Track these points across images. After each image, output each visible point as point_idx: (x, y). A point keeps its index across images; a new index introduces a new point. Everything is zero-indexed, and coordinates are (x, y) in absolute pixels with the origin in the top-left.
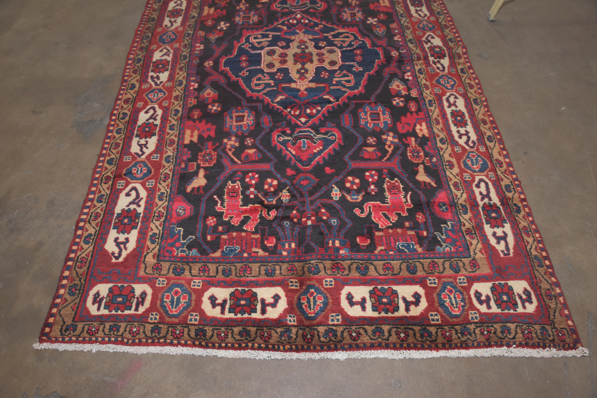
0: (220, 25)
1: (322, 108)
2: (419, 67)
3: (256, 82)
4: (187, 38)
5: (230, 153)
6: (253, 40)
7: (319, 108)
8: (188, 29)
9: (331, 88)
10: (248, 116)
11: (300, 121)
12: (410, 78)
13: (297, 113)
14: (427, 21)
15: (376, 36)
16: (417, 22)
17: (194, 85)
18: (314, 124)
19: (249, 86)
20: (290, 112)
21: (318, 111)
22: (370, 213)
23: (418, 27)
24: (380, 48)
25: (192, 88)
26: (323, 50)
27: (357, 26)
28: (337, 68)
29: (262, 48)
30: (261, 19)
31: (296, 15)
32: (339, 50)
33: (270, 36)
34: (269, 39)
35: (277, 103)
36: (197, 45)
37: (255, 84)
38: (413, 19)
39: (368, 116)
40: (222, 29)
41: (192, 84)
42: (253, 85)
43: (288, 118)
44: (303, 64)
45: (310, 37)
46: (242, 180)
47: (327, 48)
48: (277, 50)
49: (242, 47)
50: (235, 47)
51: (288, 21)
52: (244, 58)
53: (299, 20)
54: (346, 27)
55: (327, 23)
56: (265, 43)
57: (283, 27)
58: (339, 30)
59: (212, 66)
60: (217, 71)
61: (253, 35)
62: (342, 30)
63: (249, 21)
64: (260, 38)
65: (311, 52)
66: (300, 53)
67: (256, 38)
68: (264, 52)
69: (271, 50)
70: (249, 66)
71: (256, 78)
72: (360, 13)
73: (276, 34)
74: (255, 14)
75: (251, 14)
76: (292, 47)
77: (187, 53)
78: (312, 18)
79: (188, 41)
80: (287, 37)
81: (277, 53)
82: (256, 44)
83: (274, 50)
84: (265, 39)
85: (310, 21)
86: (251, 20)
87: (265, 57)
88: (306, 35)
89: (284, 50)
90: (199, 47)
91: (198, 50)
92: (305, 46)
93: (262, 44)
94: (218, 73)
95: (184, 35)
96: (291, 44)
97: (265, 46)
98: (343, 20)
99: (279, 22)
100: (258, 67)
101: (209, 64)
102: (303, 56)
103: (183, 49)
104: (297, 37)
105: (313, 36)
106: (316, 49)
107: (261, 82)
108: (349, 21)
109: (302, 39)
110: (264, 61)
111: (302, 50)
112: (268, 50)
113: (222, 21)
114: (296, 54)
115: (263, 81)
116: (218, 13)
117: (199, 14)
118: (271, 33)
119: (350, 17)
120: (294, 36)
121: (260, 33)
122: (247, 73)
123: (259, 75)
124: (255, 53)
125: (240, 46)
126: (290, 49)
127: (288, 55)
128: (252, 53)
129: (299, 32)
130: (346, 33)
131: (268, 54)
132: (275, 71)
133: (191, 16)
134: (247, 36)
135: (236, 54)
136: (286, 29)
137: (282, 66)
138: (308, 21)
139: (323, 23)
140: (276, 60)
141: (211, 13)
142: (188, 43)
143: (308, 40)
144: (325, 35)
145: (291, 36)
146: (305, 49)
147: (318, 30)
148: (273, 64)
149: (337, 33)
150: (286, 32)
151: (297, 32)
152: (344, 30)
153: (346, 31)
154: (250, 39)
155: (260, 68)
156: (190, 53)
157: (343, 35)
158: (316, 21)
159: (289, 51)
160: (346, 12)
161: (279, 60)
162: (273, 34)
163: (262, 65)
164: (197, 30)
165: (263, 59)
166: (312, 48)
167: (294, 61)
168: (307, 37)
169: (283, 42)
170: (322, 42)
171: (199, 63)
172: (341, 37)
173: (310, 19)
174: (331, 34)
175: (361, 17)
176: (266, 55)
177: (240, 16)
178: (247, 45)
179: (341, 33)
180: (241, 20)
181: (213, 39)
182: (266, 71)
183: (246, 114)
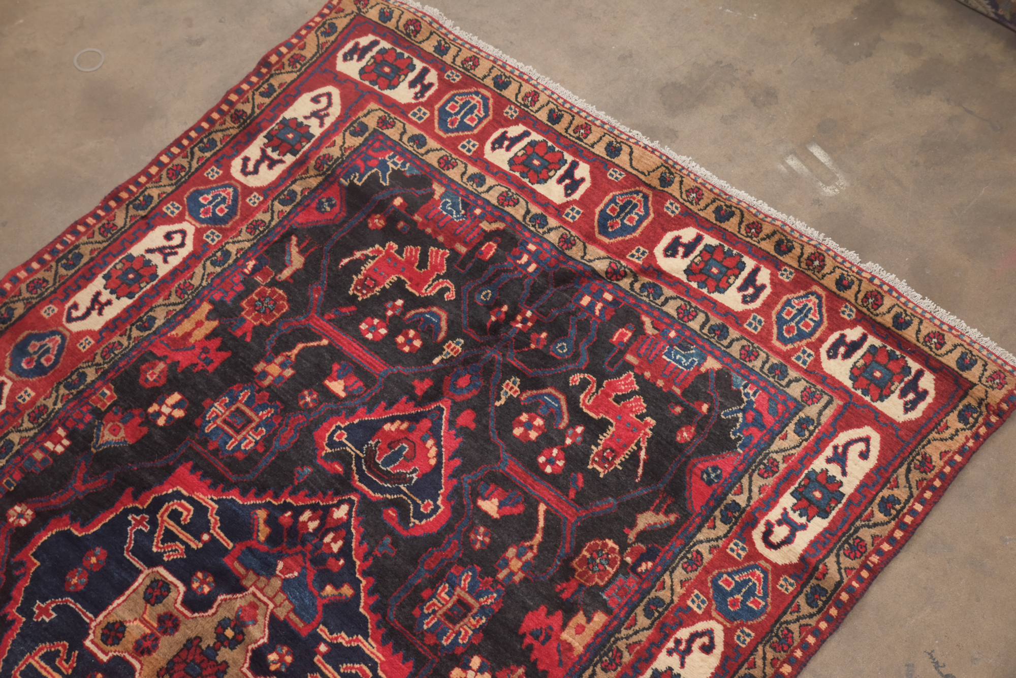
0: (162, 403)
3: (36, 662)
4: (63, 391)
6: (165, 518)
8: (98, 359)
27: (421, 661)
29: (153, 560)
30: (261, 449)
31: (338, 506)
33: (206, 537)
34: (195, 545)
36: (61, 432)
37: (30, 666)
40: (150, 421)
45: (281, 613)
48: (173, 594)
49: (130, 518)
50: (117, 504)
51: (298, 511)
52: (94, 560)
53: (328, 526)
54: (391, 644)
55: (370, 593)
56: (176, 550)
57: (262, 526)
58: (367, 641)
59: (19, 528)
60: (11, 555)
61: (183, 501)
62: (374, 645)
63: (231, 437)
64: (183, 523)
65: (228, 667)
66: (204, 647)
67: (175, 516)
68: (148, 575)
69: (164, 582)
70: (79, 596)
71: (50, 648)
72: (481, 619)
73: (221, 540)
74: (267, 423)
75: (260, 414)
76: (211, 612)
77: (22, 439)
78: (360, 543)
79: (55, 404)
80: (237, 570)
81: (164, 605)
82: (159, 536)
83: (169, 591)
84: (188, 535)
85: (345, 552)
86: (239, 437)
87: (134, 595)
88: (281, 597)
89: (182, 609)
90: (57, 441)
91: (45, 450)
92: (235, 634)
93: (168, 547)
94: (8, 562)
95: (72, 374)
96: (222, 600)
97: (165, 559)
98: (416, 612)
99: (276, 497)
100: (87, 616)
101: (21, 516)
102: (198, 665)
103: (26, 418)
104: (257, 588)
105: (294, 610)
106: (250, 664)
107: (45, 669)
108: (425, 627)
109: (258, 603)
110: (119, 605)
111: (215, 644)
112: (160, 578)
113: (179, 393)
114: (195, 642)
115: (51, 671)
116: (205, 350)
117: (168, 321)
118: (214, 528)
119: (445, 614)
120: (258, 575)
121: (208, 500)
122: (49, 615)
123: (62, 646)
124: (131, 563)
125: (127, 512)
126: (201, 614)
127: (177, 630)
128: (125, 558)
129: (280, 572)
130: (369, 668)
131: (150, 590)
132: (105, 658)
133: (151, 313)
134: (170, 491)
135: (95, 529)
136: (262, 538)
137: (133, 657)
138: (341, 549)
139: (364, 582)
140: (142, 626)
141: (192, 340)
142: (51, 407)
143: (267, 619)
144: (321, 630)
145: (251, 573)
146: (225, 647)
147: (326, 601)
148: (123, 632)
149: (351, 647)
150: (250, 550)
151: (275, 570)
152: (378, 651)
153: (377, 657)
154: (161, 507)
155: (88, 621)
156: (25, 445)
157: (357, 666)
158: (358, 563)
159: (192, 618)
160: (455, 590)
161: (148, 631)
162: (217, 533)
163: (101, 617)
164: (110, 375)
165: (122, 599)
166: (247, 652)
167: (168, 664)
168: (276, 606)
169: (210, 579)
170: (287, 652)
171: (9, 493)
172: (342, 671)
173: (353, 545)
174: (336, 638)
175: (463, 639)
176: (142, 590)
177: (234, 400)
178: (143, 519)
179: (357, 655)
180: (219, 421)
181: (100, 442)
182: (88, 643)
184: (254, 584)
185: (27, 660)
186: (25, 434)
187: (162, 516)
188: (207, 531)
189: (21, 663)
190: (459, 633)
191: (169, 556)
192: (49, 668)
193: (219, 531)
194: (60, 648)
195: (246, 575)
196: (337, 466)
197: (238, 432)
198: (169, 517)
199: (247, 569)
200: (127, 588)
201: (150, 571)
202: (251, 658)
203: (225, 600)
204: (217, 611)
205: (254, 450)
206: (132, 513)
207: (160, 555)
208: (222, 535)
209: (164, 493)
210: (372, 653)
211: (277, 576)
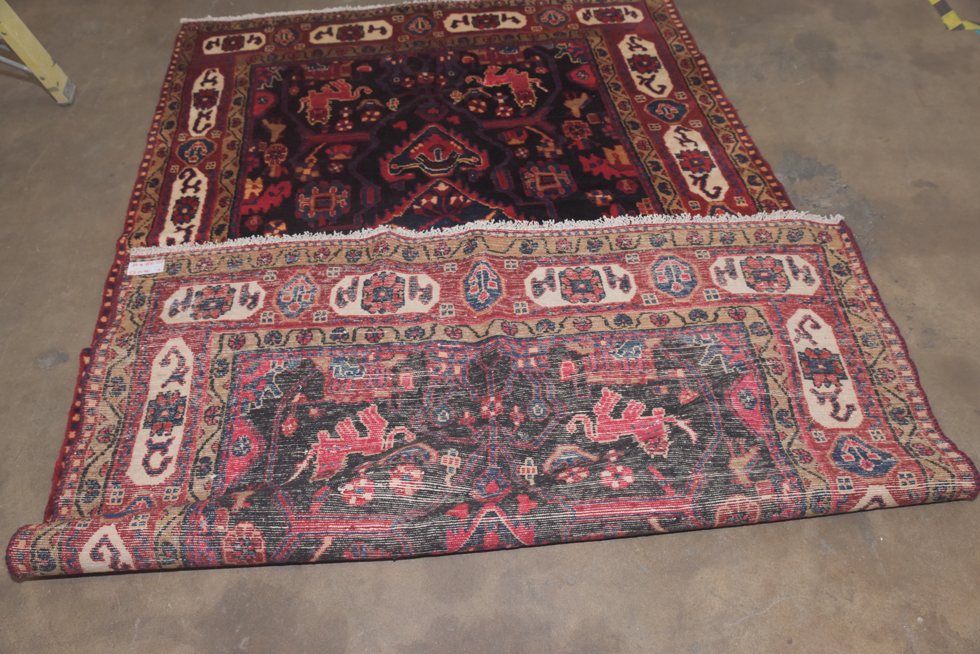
5: (545, 137)
7: (415, 207)
10: (534, 184)
20: (465, 198)
21: (418, 203)
22: (353, 90)
35: (492, 210)
39: (334, 204)
46: (517, 109)
183: (540, 188)
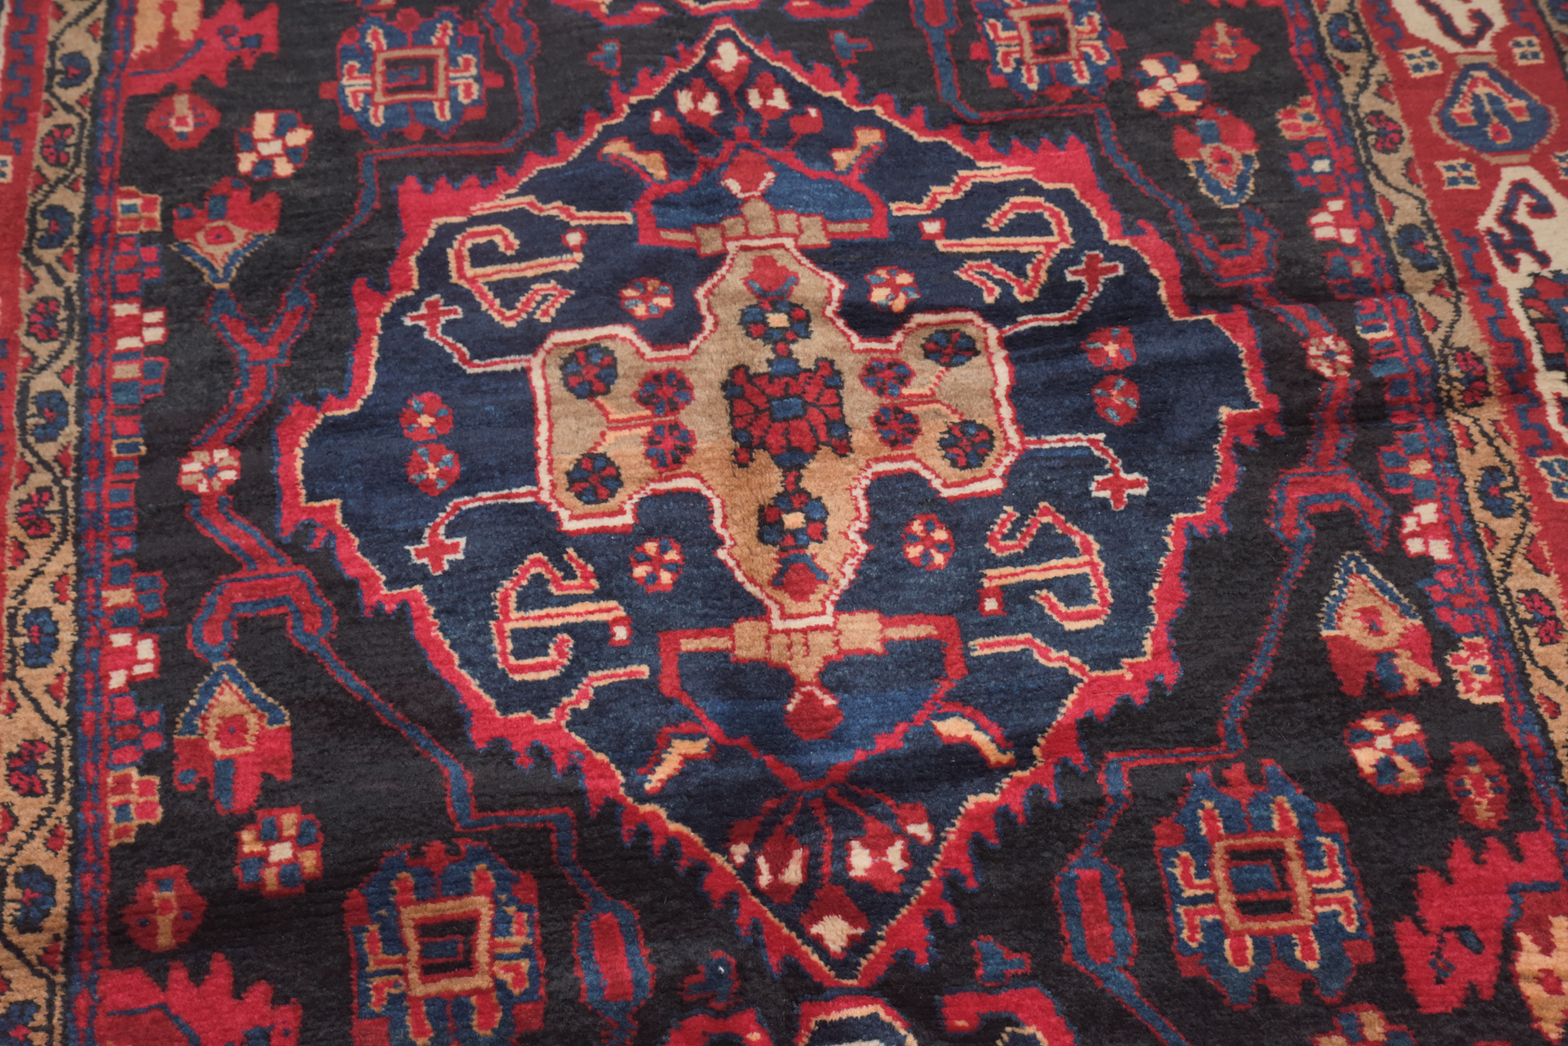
0: (251, 145)
1: (938, 824)
2: (1484, 455)
3: (519, 620)
4: (49, 255)
6: (470, 272)
7: (921, 830)
8: (52, 173)
9: (980, 647)
10: (501, 924)
11: (818, 943)
12: (1440, 550)
13: (793, 874)
14: (1495, 75)
15: (1205, 212)
16: (1438, 82)
17: (128, 656)
18: (902, 962)
19: (479, 660)
20: (749, 871)
21: (917, 854)
23: (1447, 124)
24: (1241, 312)
25: (117, 679)
26: (898, 337)
27: (1085, 128)
28: (994, 485)
29: (530, 338)
30: (497, 82)
31: (712, 51)
32: (993, 333)
33: (574, 239)
34: (569, 263)
35: (657, 797)
36: (122, 310)
37: (516, 634)
38: (1411, 57)
39: (1220, 874)
40: (263, 181)
41: (120, 640)
42: (502, 649)
43: (742, 918)
44: (793, 461)
45: (815, 234)
47: (919, 318)
48: (621, 352)
49: (408, 322)
50: (362, 323)
51: (667, 101)
52: (425, 420)
53: (732, 89)
54: (1015, 141)
55: (904, 112)
56: (545, 298)
57: (640, 159)
58: (979, 168)
59: (231, 488)
60: (269, 531)
61: (469, 230)
62: (996, 164)
63: (430, 103)
64: (509, 253)
65: (832, 363)
66: (764, 368)
67: (484, 255)
68: (544, 364)
69: (586, 349)
70: (466, 483)
71: (517, 583)
72: (1090, 18)
73: (604, 222)
74: (460, 44)
75: (434, 41)
76: (709, 324)
77: (64, 376)
78: (807, 69)
79: (58, 281)
80: (676, 242)
81: (626, 376)
82: (491, 306)
83: (608, 352)
84: (541, 261)
85: (800, 97)
86: (441, 92)
87: (555, 408)
88: (788, 221)
89: (664, 354)
90: (135, 326)
91: (129, 355)
92: (788, 314)
93: (527, 303)
94: (278, 544)
95: (32, 222)
96: (705, 296)
97: (546, 320)
98: (995, 81)
99: (610, 112)
100: (518, 495)
101: (210, 471)
102: (787, 396)
103: (30, 343)
104: (737, 239)
105: (827, 220)
106: (859, 334)
107: (548, 616)
108: (1033, 87)
109: (766, 253)
110: (550, 441)
111: (774, 350)
112: (571, 350)
113: (264, 108)
114: (740, 378)
115: (561, 610)
116: (226, 33)
117: (106, 41)
118: (572, 217)
119: (1037, 53)
120: (715, 224)
121: (505, 201)
122: (455, 548)
123: (535, 563)
124: (494, 373)
125: (392, 321)
126: (700, 337)
127: (690, 389)
128: (477, 375)
129: (743, 191)
130: (1027, 193)
131: (573, 381)
132: (628, 519)
133: (59, 54)
134: (431, 233)
135: (372, 380)
136: (661, 173)
137: (668, 479)
138: (789, 99)
139: (879, 111)
140: (626, 432)
141: (186, 35)
142: (58, 292)
143: (804, 261)
144: (899, 209)
145: (699, 229)
146: (794, 341)
147: (858, 175)
148: (609, 462)
149: (968, 194)
150: (663, 202)
151: (734, 196)
152: (1009, 165)
153: (1019, 173)
154: (447, 263)
155: (530, 499)
156: (81, 377)
157: (1006, 207)
158: (838, 95)
159: (694, 352)
160: (1011, 18)
161: (645, 431)
162: (586, 218)
163: (545, 479)
164: (105, 177)
165: (543, 428)
166: (834, 323)
167: (735, 438)
168: (796, 237)
169: (652, 284)
170: (889, 273)
171: (143, 462)
172: (995, 229)
173: (800, 79)
174: (934, 200)
175: (1100, 57)
176: (559, 391)
177: (367, 58)
178: (432, 306)
179: (991, 195)
180: (379, 97)
181: (219, 267)
182: (569, 525)
183: (481, 904)
184: (725, 239)
185: (501, 632)
186: (58, 366)
187: (462, 276)
188: (566, 228)
189: (496, 643)
190: (1086, 57)
191: (545, 313)
192: (553, 611)
193: (585, 213)
194: (533, 571)
195: (698, 239)
196: (645, 9)
197: (431, 88)
198: (474, 265)
199: (688, 228)
200: (535, 410)
201: (541, 354)
202: (849, 325)
203: (710, 292)
204: (715, 316)
205: (488, 92)
206: (404, 314)
207: (530, 324)
208: (595, 214)
209: (425, 242)
210: (1004, 175)
211: (746, 200)
